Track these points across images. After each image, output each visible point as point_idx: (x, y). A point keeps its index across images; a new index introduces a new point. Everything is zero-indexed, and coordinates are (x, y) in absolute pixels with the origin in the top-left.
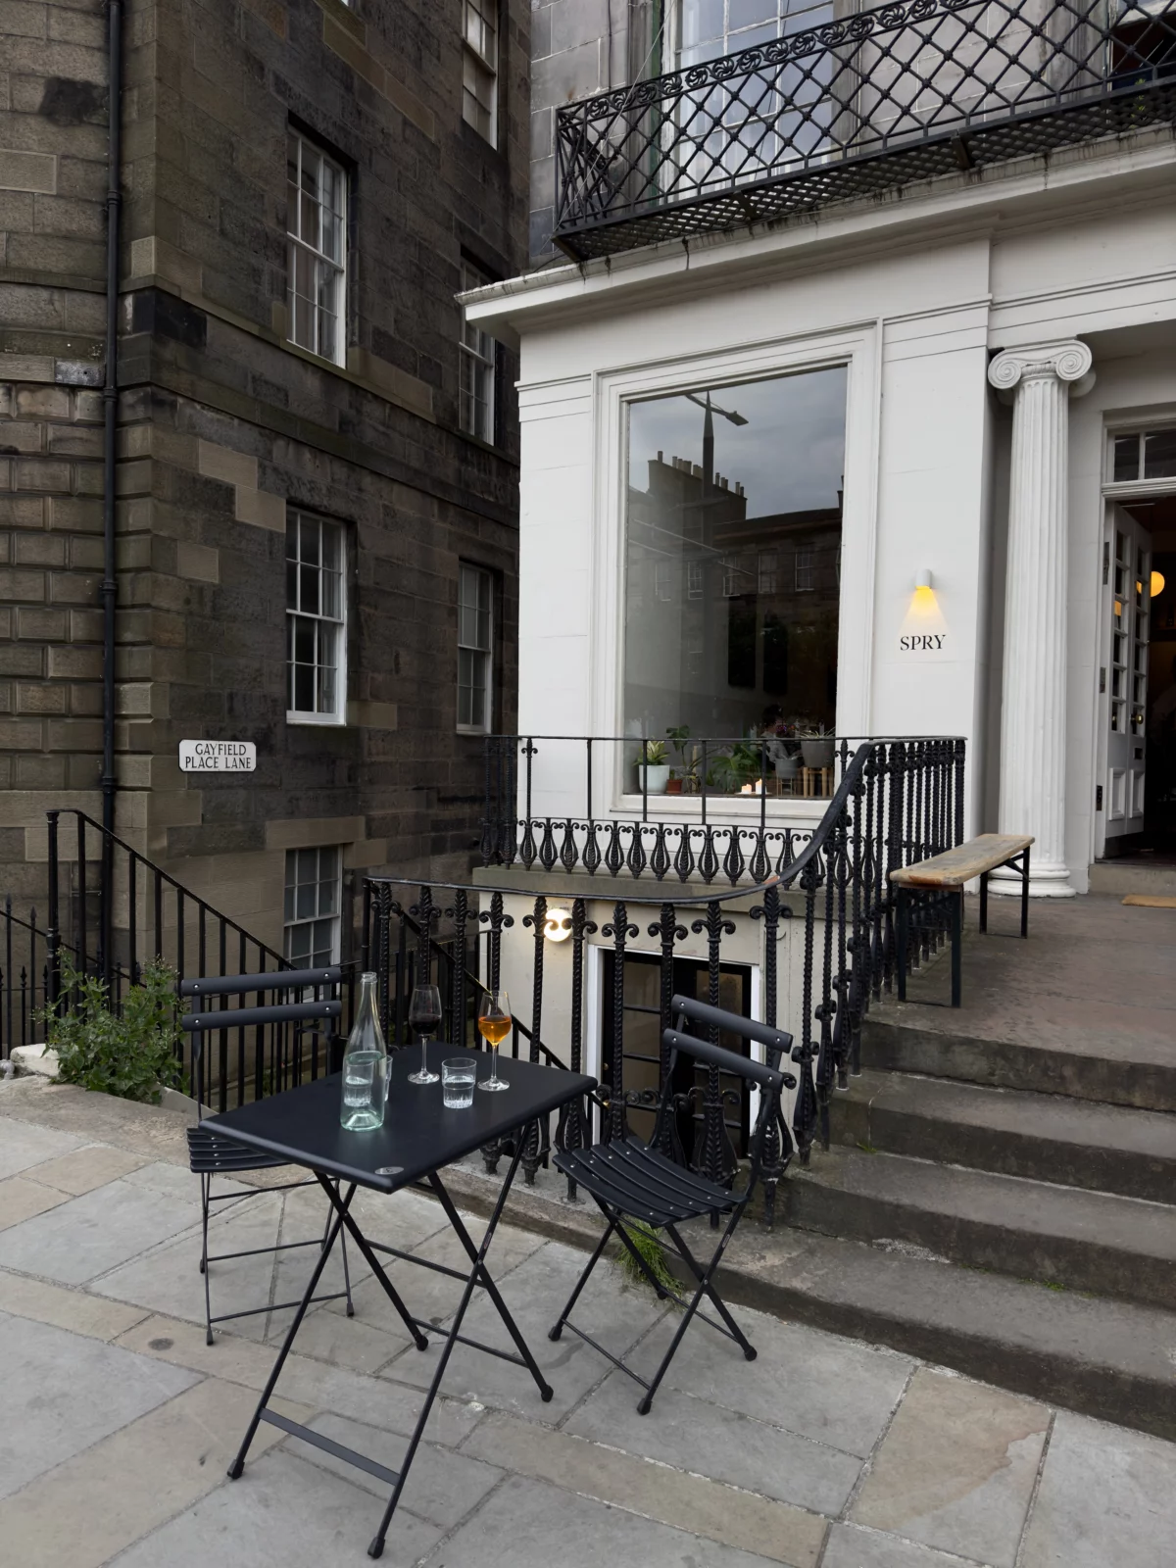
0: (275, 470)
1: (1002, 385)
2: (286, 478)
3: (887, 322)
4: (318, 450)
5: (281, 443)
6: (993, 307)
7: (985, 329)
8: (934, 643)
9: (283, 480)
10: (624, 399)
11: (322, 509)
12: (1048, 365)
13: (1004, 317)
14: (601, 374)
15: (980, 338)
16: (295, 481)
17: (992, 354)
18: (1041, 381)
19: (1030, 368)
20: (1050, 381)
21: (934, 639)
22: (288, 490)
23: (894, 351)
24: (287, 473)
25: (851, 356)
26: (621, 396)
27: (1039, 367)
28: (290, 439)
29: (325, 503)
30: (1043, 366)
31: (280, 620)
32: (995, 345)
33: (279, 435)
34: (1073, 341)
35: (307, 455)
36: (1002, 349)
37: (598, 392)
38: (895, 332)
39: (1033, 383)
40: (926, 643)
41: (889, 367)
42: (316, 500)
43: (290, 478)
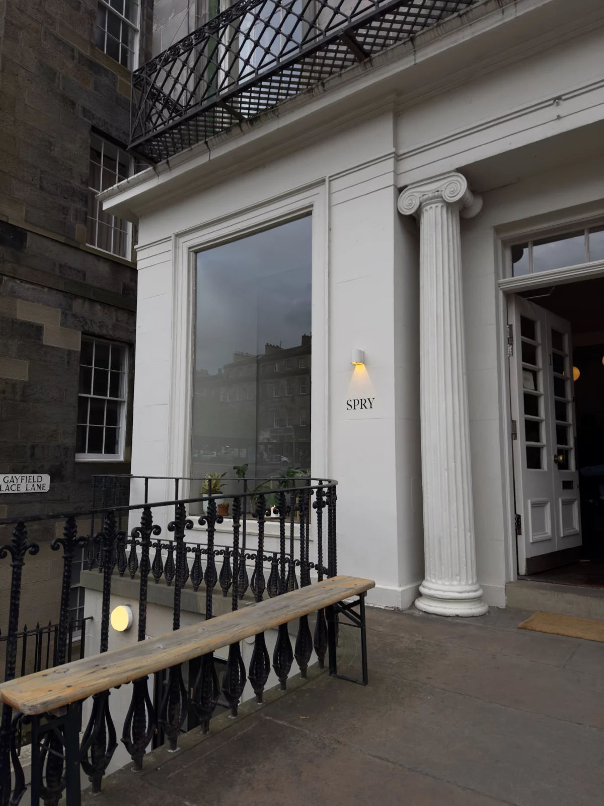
0: (74, 316)
1: (407, 212)
2: (82, 320)
3: (332, 178)
4: (105, 305)
5: (80, 301)
6: (398, 158)
7: (392, 173)
8: (368, 404)
9: (80, 321)
10: (191, 250)
11: (109, 337)
12: (436, 193)
13: (406, 164)
14: (178, 235)
15: (390, 179)
16: (89, 322)
17: (400, 190)
18: (434, 206)
19: (425, 197)
20: (440, 205)
21: (367, 401)
22: (83, 327)
23: (336, 198)
24: (82, 317)
25: (312, 206)
26: (189, 248)
27: (430, 195)
28: (84, 298)
29: (111, 333)
30: (433, 194)
31: (74, 401)
32: (401, 185)
33: (77, 296)
34: (453, 174)
35: (98, 307)
36: (406, 186)
37: (176, 246)
38: (336, 184)
39: (428, 208)
40: (363, 406)
41: (335, 210)
42: (104, 332)
43: (84, 320)
